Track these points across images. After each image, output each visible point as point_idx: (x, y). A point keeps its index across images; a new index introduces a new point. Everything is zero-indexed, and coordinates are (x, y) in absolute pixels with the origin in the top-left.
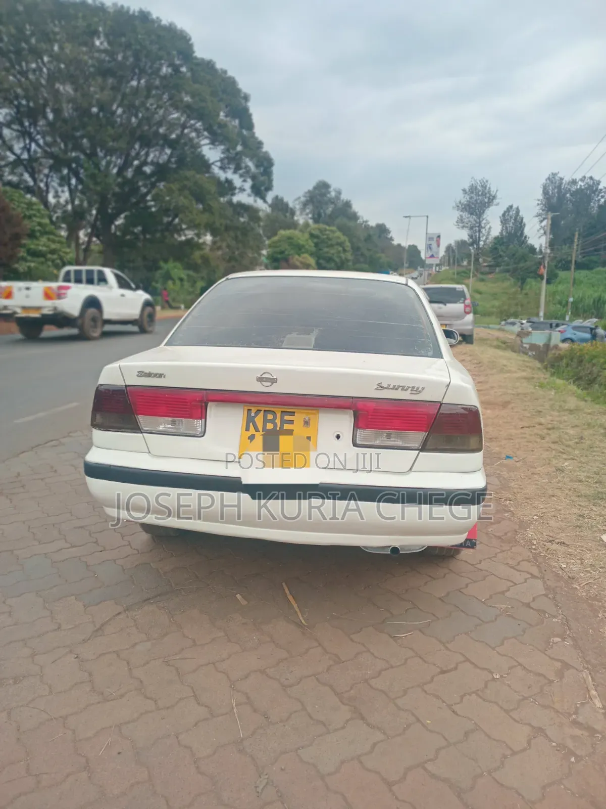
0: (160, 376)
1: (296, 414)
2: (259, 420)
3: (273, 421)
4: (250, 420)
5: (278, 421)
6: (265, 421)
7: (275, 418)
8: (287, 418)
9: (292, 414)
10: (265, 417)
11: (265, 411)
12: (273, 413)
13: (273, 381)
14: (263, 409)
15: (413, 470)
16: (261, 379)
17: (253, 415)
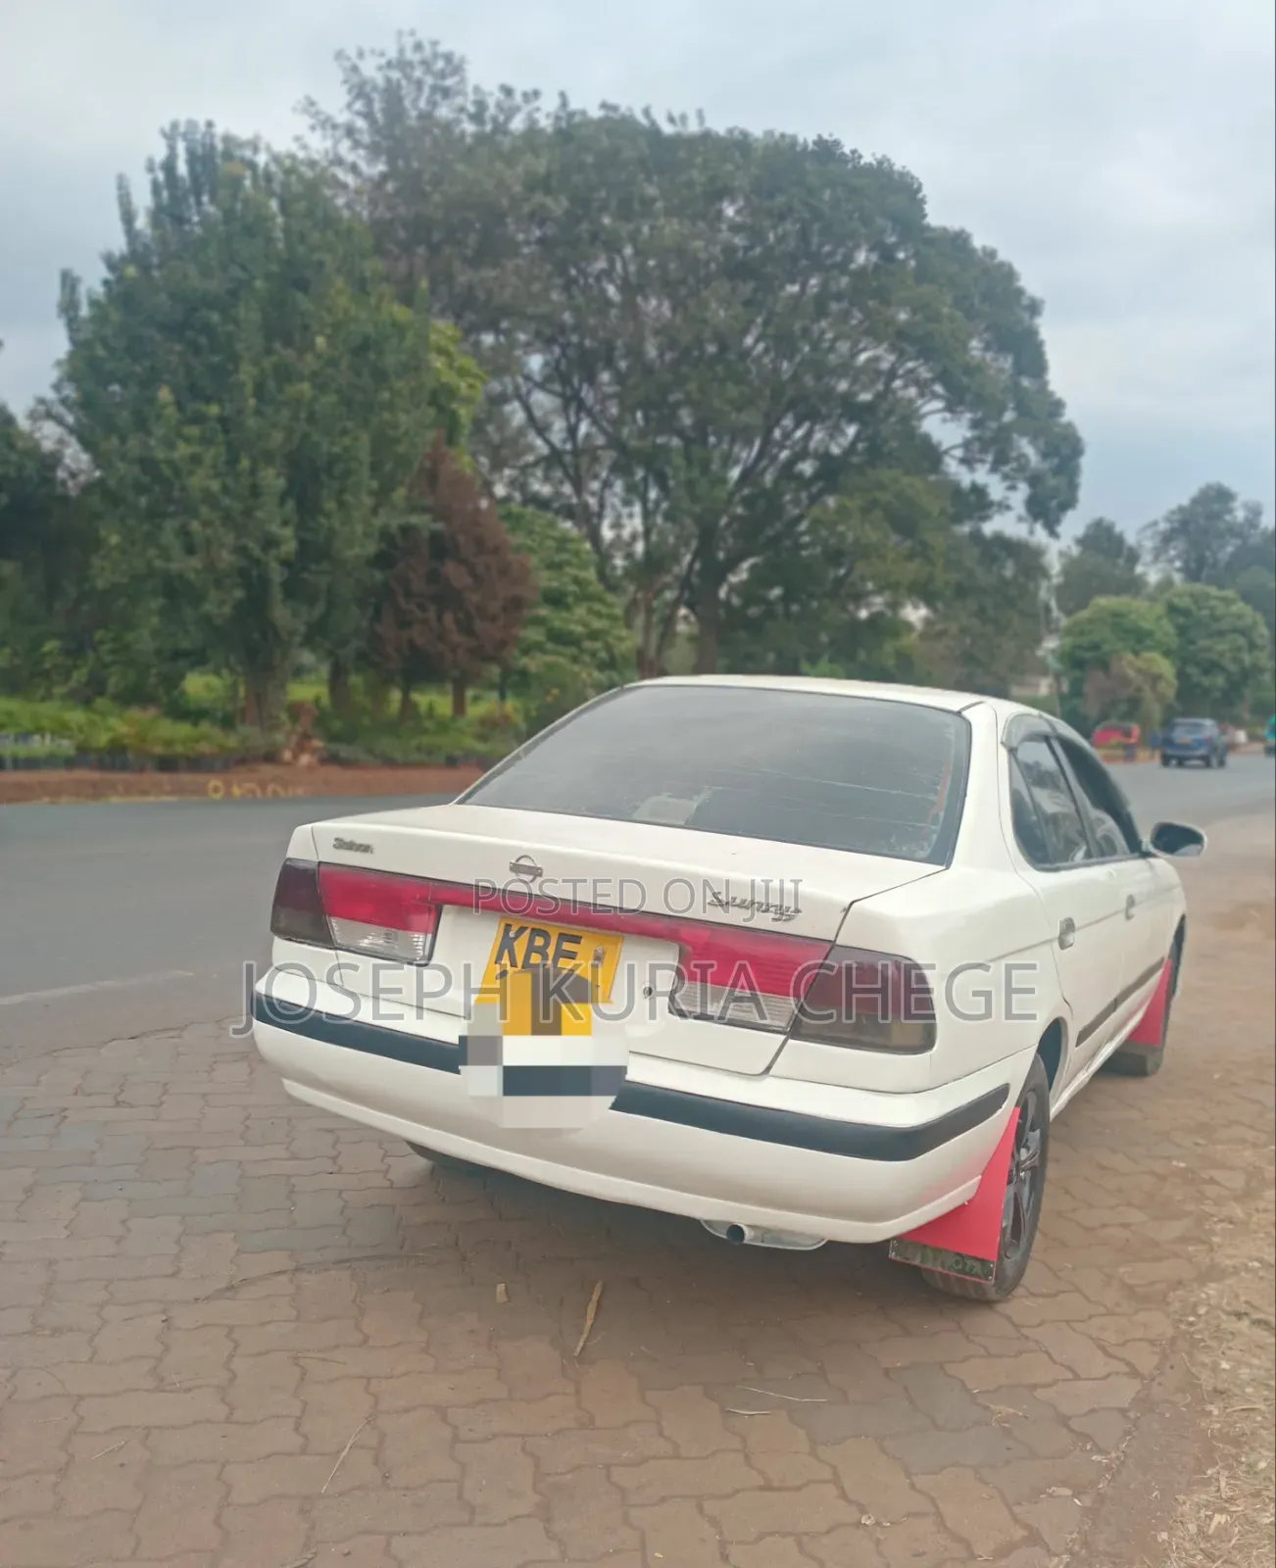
0: (366, 849)
1: (583, 941)
2: (520, 947)
3: (542, 952)
4: (506, 945)
5: (551, 951)
6: (531, 949)
7: (547, 944)
8: (567, 946)
9: (576, 940)
10: (531, 941)
11: (533, 930)
12: (545, 935)
13: (536, 872)
14: (531, 926)
15: (771, 1072)
16: (516, 868)
17: (512, 934)
